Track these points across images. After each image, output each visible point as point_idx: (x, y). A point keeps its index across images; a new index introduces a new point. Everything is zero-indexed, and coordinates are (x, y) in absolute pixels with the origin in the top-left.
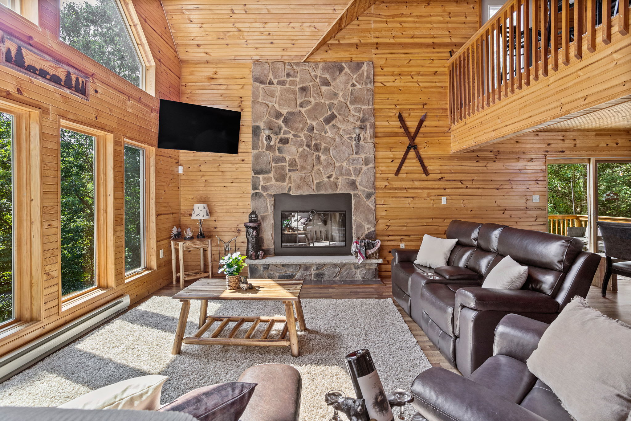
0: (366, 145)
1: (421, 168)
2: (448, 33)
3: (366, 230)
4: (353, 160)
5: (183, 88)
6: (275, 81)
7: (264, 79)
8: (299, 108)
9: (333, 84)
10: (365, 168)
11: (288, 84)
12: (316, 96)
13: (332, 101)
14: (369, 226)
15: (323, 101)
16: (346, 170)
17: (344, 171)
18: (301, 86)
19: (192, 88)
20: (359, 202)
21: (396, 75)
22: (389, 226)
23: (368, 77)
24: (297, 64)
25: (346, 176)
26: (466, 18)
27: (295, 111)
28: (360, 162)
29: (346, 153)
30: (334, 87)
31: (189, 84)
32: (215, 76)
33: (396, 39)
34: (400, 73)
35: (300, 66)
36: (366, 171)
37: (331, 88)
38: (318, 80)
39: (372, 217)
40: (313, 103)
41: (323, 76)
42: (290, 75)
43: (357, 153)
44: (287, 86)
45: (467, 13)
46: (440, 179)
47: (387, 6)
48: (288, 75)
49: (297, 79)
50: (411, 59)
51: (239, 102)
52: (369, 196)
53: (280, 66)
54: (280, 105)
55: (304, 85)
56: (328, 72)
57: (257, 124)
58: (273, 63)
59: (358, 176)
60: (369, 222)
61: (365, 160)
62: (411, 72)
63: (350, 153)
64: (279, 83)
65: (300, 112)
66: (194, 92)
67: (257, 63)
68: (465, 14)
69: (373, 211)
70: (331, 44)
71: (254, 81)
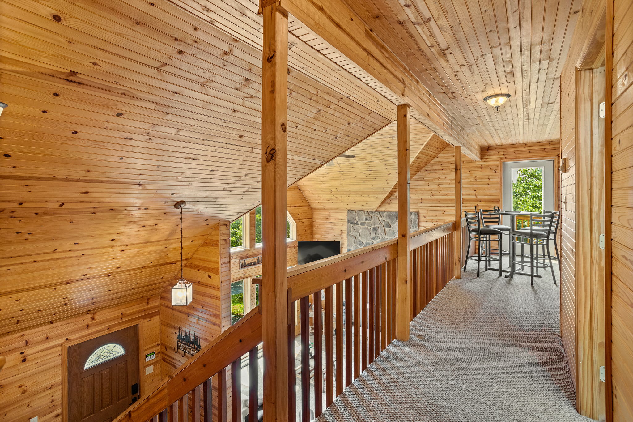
2: (473, 192)
5: (314, 223)
6: (359, 223)
7: (353, 221)
8: (372, 240)
9: (392, 226)
11: (366, 225)
12: (382, 233)
13: (392, 238)
15: (386, 237)
18: (374, 226)
19: (318, 223)
21: (435, 222)
23: (414, 223)
24: (372, 212)
26: (489, 179)
27: (370, 242)
30: (393, 229)
31: (317, 221)
32: (328, 217)
33: (434, 196)
34: (437, 220)
35: (373, 214)
37: (392, 229)
38: (383, 223)
40: (380, 238)
41: (387, 221)
42: (367, 220)
44: (366, 226)
45: (490, 176)
47: (428, 173)
48: (366, 219)
49: (372, 222)
50: (445, 211)
51: (340, 233)
53: (362, 213)
54: (362, 237)
55: (375, 226)
56: (389, 218)
57: (349, 248)
58: (358, 211)
62: (445, 220)
64: (361, 224)
65: (373, 242)
66: (319, 226)
67: (350, 211)
68: (489, 177)
70: (392, 199)
71: (348, 222)
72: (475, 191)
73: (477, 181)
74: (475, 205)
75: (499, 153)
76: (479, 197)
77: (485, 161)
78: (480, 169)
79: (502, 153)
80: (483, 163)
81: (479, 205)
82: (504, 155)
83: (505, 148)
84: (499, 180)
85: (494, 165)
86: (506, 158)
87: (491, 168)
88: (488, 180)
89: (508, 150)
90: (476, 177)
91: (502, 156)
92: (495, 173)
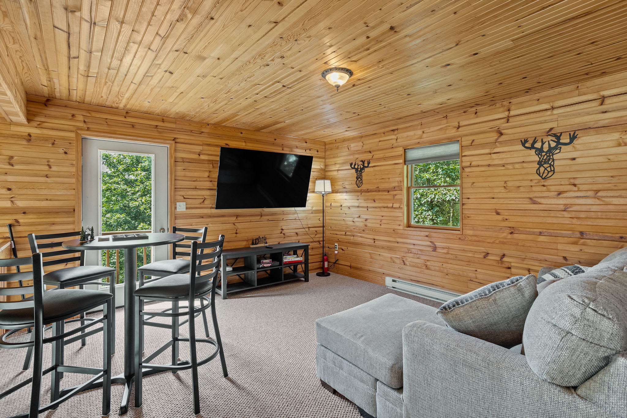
2: (6, 192)
45: (51, 161)
68: (48, 162)
72: (9, 189)
73: (16, 167)
74: (9, 222)
75: (73, 116)
76: (20, 204)
77: (39, 126)
78: (24, 142)
79: (81, 118)
80: (34, 131)
81: (20, 221)
82: (85, 122)
83: (88, 111)
84: (74, 169)
85: (63, 139)
86: (88, 129)
87: (53, 144)
88: (47, 167)
89: (94, 114)
90: (11, 157)
91: (81, 125)
92: (64, 155)
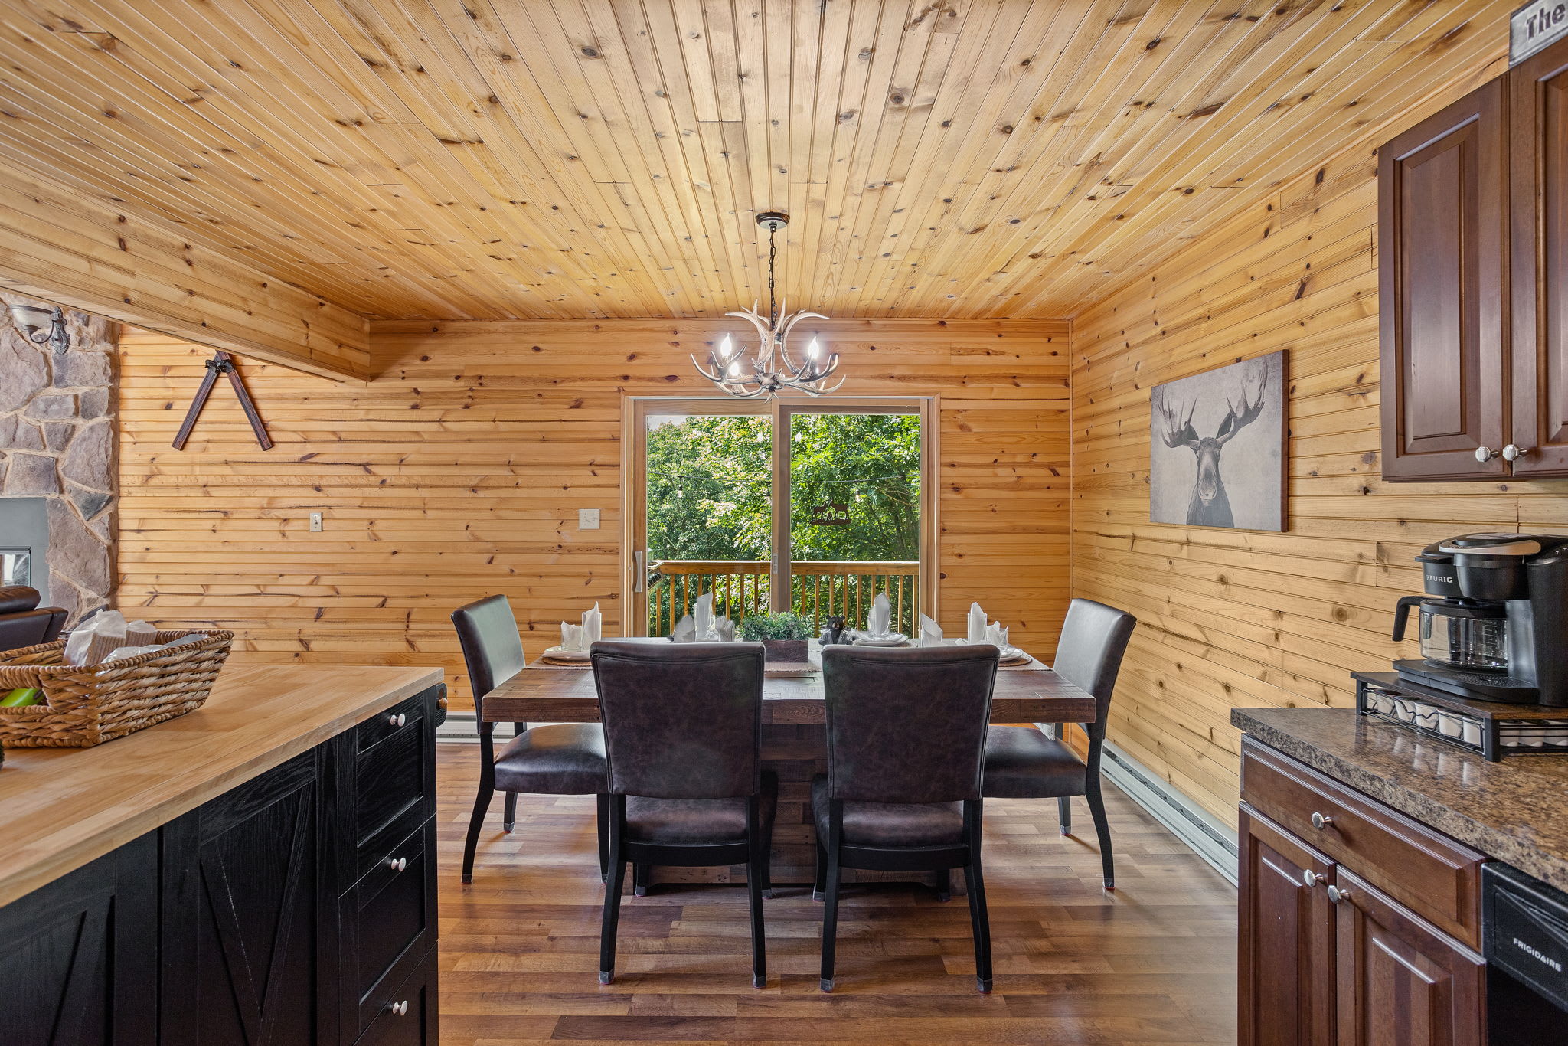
0: (85, 358)
1: (250, 428)
3: (84, 604)
4: (49, 403)
10: (83, 425)
14: (93, 594)
16: (27, 432)
17: (20, 433)
20: (64, 523)
22: (155, 595)
25: (28, 447)
28: (67, 410)
29: (27, 380)
36: (87, 434)
39: (102, 567)
43: (59, 381)
46: (305, 460)
52: (93, 506)
59: (62, 448)
60: (91, 584)
61: (84, 402)
63: (37, 381)
69: (102, 550)
